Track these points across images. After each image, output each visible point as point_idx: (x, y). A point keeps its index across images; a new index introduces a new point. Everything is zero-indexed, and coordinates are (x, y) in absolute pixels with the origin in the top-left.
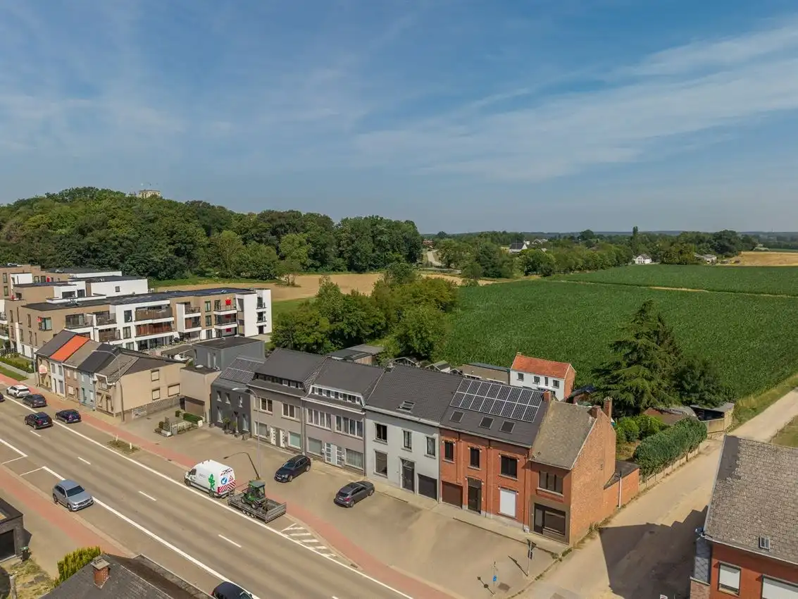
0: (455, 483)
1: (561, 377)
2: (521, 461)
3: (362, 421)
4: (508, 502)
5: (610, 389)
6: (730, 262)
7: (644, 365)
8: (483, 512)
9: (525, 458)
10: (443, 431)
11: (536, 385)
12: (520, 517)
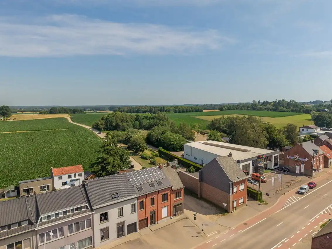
0: (145, 218)
1: (82, 171)
3: (91, 217)
4: (165, 212)
8: (156, 223)
9: (170, 191)
10: (139, 198)
12: (169, 214)
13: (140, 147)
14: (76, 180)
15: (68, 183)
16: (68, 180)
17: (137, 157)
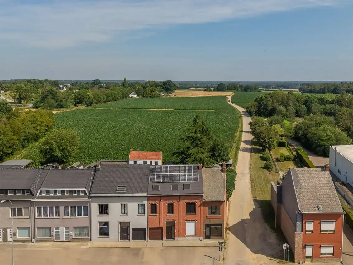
0: (158, 226)
1: (159, 159)
2: (198, 203)
3: (88, 205)
4: (190, 228)
5: (187, 161)
6: (172, 95)
7: (200, 147)
8: (176, 238)
9: (200, 201)
10: (149, 198)
12: (198, 233)
13: (265, 142)
17: (258, 155)
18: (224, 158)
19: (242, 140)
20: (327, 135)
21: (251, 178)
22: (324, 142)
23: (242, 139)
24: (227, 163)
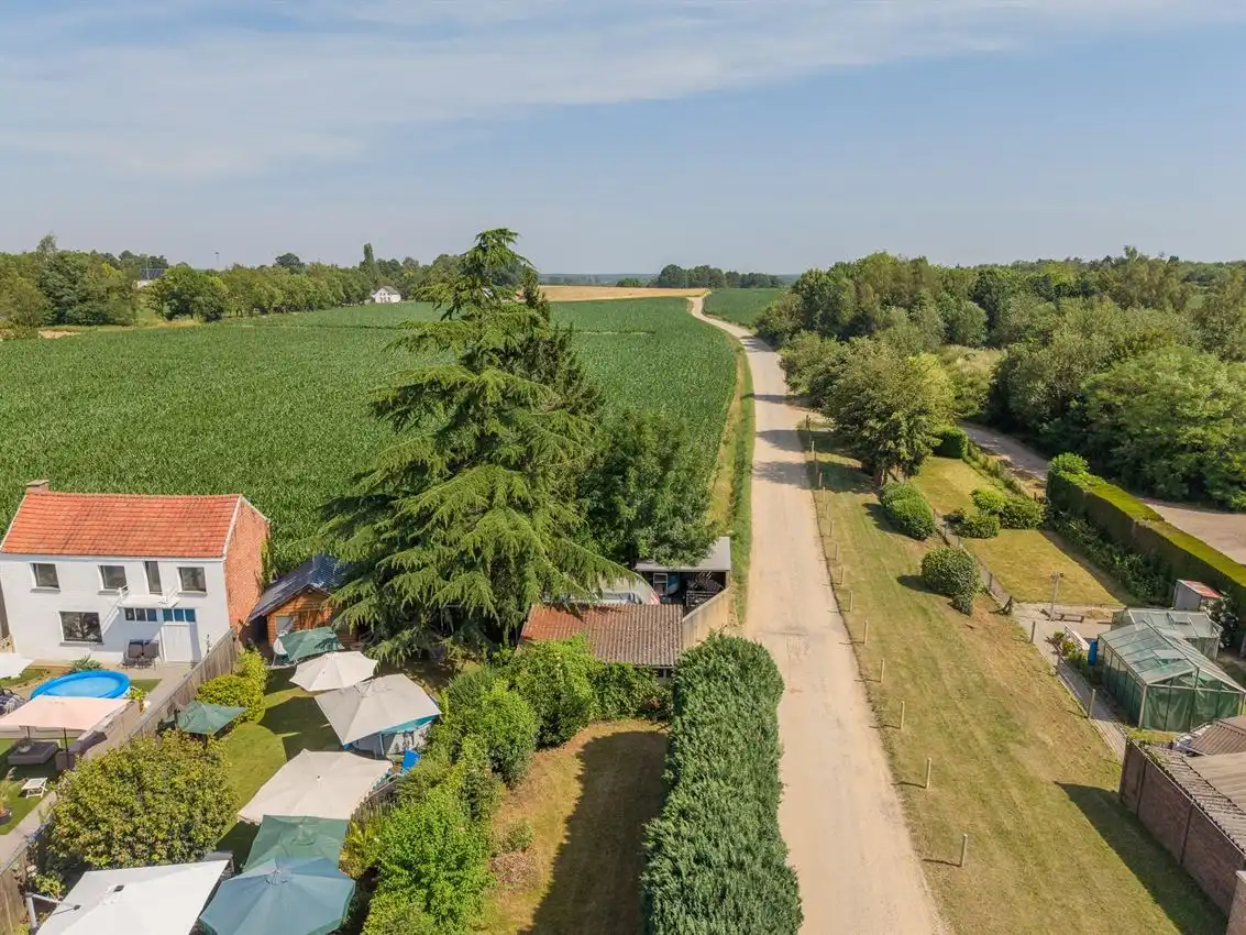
1: (209, 552)
7: (506, 463)
11: (112, 599)
13: (893, 431)
14: (168, 614)
15: (104, 627)
16: (108, 609)
17: (852, 502)
18: (676, 533)
19: (758, 429)
20: (1217, 395)
21: (864, 678)
22: (1199, 431)
23: (753, 422)
24: (693, 564)
